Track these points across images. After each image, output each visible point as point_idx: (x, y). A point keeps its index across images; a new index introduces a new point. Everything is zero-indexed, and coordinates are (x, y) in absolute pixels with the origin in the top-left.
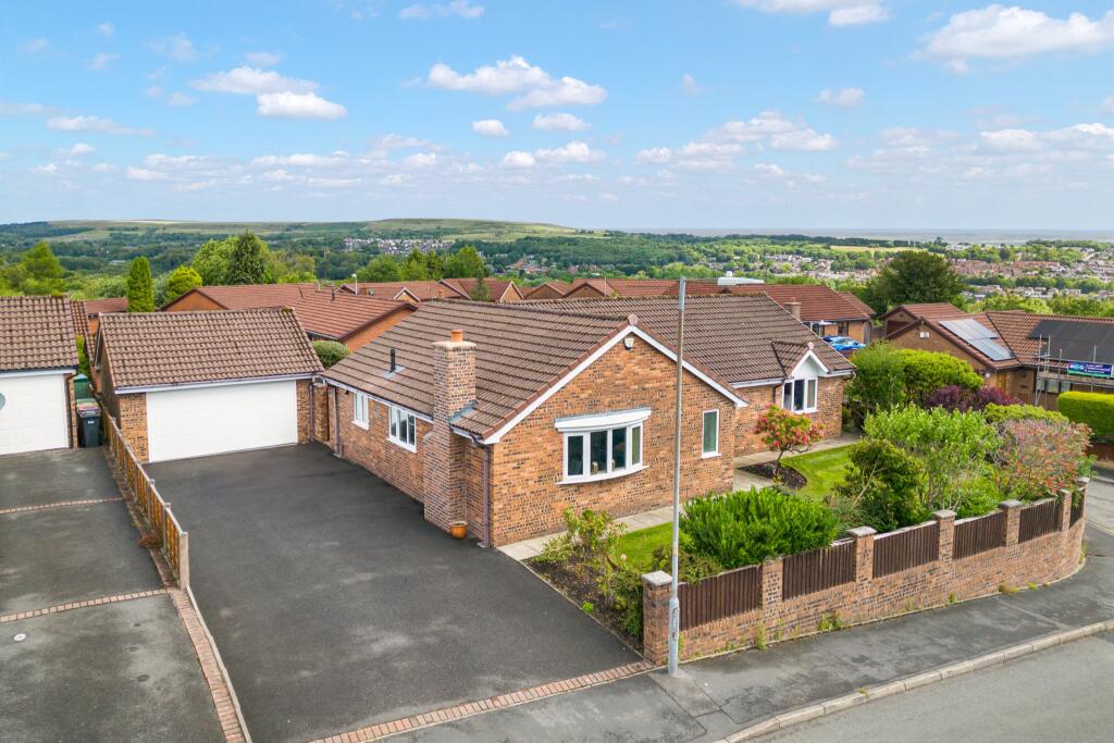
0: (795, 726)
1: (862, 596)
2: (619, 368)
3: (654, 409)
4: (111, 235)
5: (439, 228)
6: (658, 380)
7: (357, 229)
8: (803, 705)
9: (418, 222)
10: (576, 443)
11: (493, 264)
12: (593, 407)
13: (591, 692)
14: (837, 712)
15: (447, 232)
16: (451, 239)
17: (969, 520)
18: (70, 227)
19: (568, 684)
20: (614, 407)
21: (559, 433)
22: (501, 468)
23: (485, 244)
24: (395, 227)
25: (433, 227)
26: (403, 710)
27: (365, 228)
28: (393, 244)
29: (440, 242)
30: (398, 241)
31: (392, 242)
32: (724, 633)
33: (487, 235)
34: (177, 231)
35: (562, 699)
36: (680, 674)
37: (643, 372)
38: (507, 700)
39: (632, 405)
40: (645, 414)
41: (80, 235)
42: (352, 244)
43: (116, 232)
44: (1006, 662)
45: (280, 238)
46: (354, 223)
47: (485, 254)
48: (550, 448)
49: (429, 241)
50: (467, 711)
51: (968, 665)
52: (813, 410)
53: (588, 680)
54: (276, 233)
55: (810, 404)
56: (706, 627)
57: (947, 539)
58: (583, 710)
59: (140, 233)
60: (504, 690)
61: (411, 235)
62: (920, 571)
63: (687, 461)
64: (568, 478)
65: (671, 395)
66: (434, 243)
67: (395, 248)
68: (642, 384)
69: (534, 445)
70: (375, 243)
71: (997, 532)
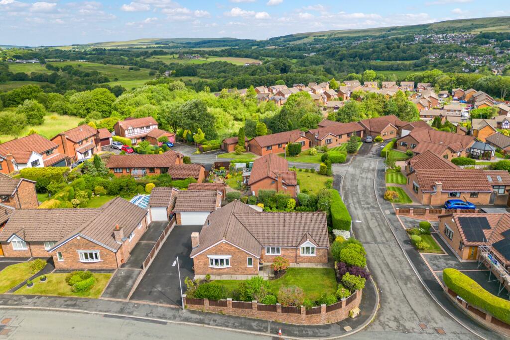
0: (187, 325)
1: (229, 310)
2: (222, 247)
3: (232, 256)
4: (315, 39)
5: (472, 24)
6: (233, 250)
7: (425, 29)
8: (192, 322)
9: (460, 21)
10: (212, 260)
11: (501, 47)
12: (216, 254)
14: (196, 326)
15: (476, 27)
16: (477, 32)
17: (264, 304)
18: (300, 36)
19: (168, 305)
20: (220, 254)
21: (208, 257)
22: (195, 262)
23: (498, 34)
24: (446, 26)
25: (469, 24)
26: (147, 301)
27: (429, 28)
28: (441, 37)
29: (470, 34)
30: (444, 35)
31: (440, 36)
32: (195, 307)
33: (503, 27)
34: (340, 36)
36: (184, 311)
37: (228, 248)
39: (226, 254)
41: (303, 40)
42: (418, 38)
43: (316, 37)
44: (240, 332)
45: (384, 37)
46: (424, 25)
47: (497, 41)
48: (206, 260)
49: (463, 34)
50: (153, 304)
51: (231, 329)
53: (172, 306)
54: (383, 33)
55: (313, 253)
56: (193, 305)
58: (165, 310)
59: (325, 38)
60: (160, 303)
61: (454, 30)
62: (247, 310)
63: (243, 267)
64: (211, 266)
65: (237, 253)
66: (466, 34)
67: (442, 39)
68: (229, 250)
69: (202, 259)
70: (431, 37)
71: (274, 308)
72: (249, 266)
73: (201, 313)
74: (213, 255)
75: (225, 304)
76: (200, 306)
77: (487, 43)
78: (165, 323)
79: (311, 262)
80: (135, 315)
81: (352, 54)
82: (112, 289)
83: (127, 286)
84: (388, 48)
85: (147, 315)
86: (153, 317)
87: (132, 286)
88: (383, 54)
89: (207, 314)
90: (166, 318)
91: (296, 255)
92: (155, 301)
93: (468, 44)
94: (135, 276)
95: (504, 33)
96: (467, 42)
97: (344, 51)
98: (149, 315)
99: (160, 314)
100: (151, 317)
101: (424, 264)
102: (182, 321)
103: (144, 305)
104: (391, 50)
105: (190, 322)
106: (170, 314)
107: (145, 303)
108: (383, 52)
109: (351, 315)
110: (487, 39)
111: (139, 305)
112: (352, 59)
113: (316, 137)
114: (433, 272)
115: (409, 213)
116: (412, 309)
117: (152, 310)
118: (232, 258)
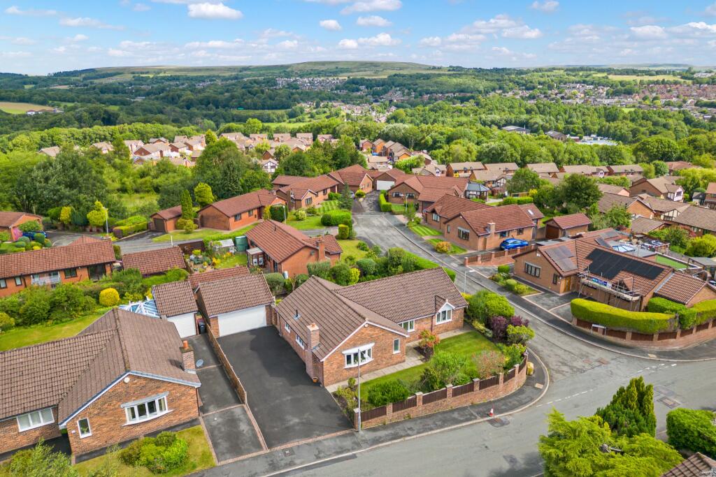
0: (383, 447)
1: (420, 409)
2: (363, 333)
3: (376, 343)
4: (134, 77)
5: (337, 68)
6: (376, 334)
7: (285, 70)
8: (387, 441)
9: (323, 63)
10: (349, 357)
11: (373, 95)
12: (355, 346)
13: (338, 437)
14: (394, 444)
15: (342, 71)
16: (344, 77)
17: (459, 386)
19: (334, 434)
20: (361, 344)
21: (343, 354)
22: (326, 367)
23: (368, 80)
24: (309, 68)
25: (333, 67)
26: (297, 440)
27: (289, 69)
28: (307, 81)
29: (337, 79)
30: (310, 79)
32: (374, 422)
33: (369, 73)
34: (174, 74)
35: (331, 438)
36: (360, 432)
37: (371, 333)
38: (320, 438)
39: (368, 342)
40: (373, 344)
41: (115, 77)
42: (282, 82)
43: (137, 75)
44: (451, 430)
45: (236, 78)
46: (282, 66)
47: (367, 88)
48: (341, 359)
49: (330, 79)
50: (310, 441)
51: (438, 431)
52: (450, 320)
53: (339, 433)
54: (234, 73)
55: (449, 318)
56: (370, 420)
57: (450, 393)
58: (336, 441)
60: (319, 435)
61: (319, 74)
62: (440, 401)
63: (388, 355)
64: (347, 366)
65: (381, 337)
66: (334, 79)
67: (309, 84)
68: (371, 336)
69: (336, 359)
70: (296, 81)
71: (470, 388)
72: (395, 352)
73: (384, 427)
74: (351, 348)
75: (413, 403)
76: (380, 417)
77: (358, 90)
78: (354, 456)
79: (447, 330)
80: (302, 464)
81: (202, 100)
82: (224, 445)
83: (244, 432)
84: (249, 92)
85: (318, 458)
86: (329, 456)
87: (253, 430)
88: (246, 100)
89: (393, 425)
90: (348, 451)
91: (432, 326)
92: (308, 436)
93: (339, 91)
94: (242, 417)
95: (373, 79)
96: (337, 88)
97: (189, 95)
98: (322, 455)
99: (334, 448)
100: (325, 457)
101: (535, 306)
102: (371, 445)
103: (298, 446)
104: (255, 95)
105: (382, 442)
106: (348, 443)
107: (296, 444)
108: (245, 97)
109: (530, 372)
110: (357, 86)
111: (291, 449)
112: (204, 107)
113: (292, 196)
114: (549, 311)
115: (477, 260)
116: (565, 350)
117: (317, 449)
118: (375, 347)
